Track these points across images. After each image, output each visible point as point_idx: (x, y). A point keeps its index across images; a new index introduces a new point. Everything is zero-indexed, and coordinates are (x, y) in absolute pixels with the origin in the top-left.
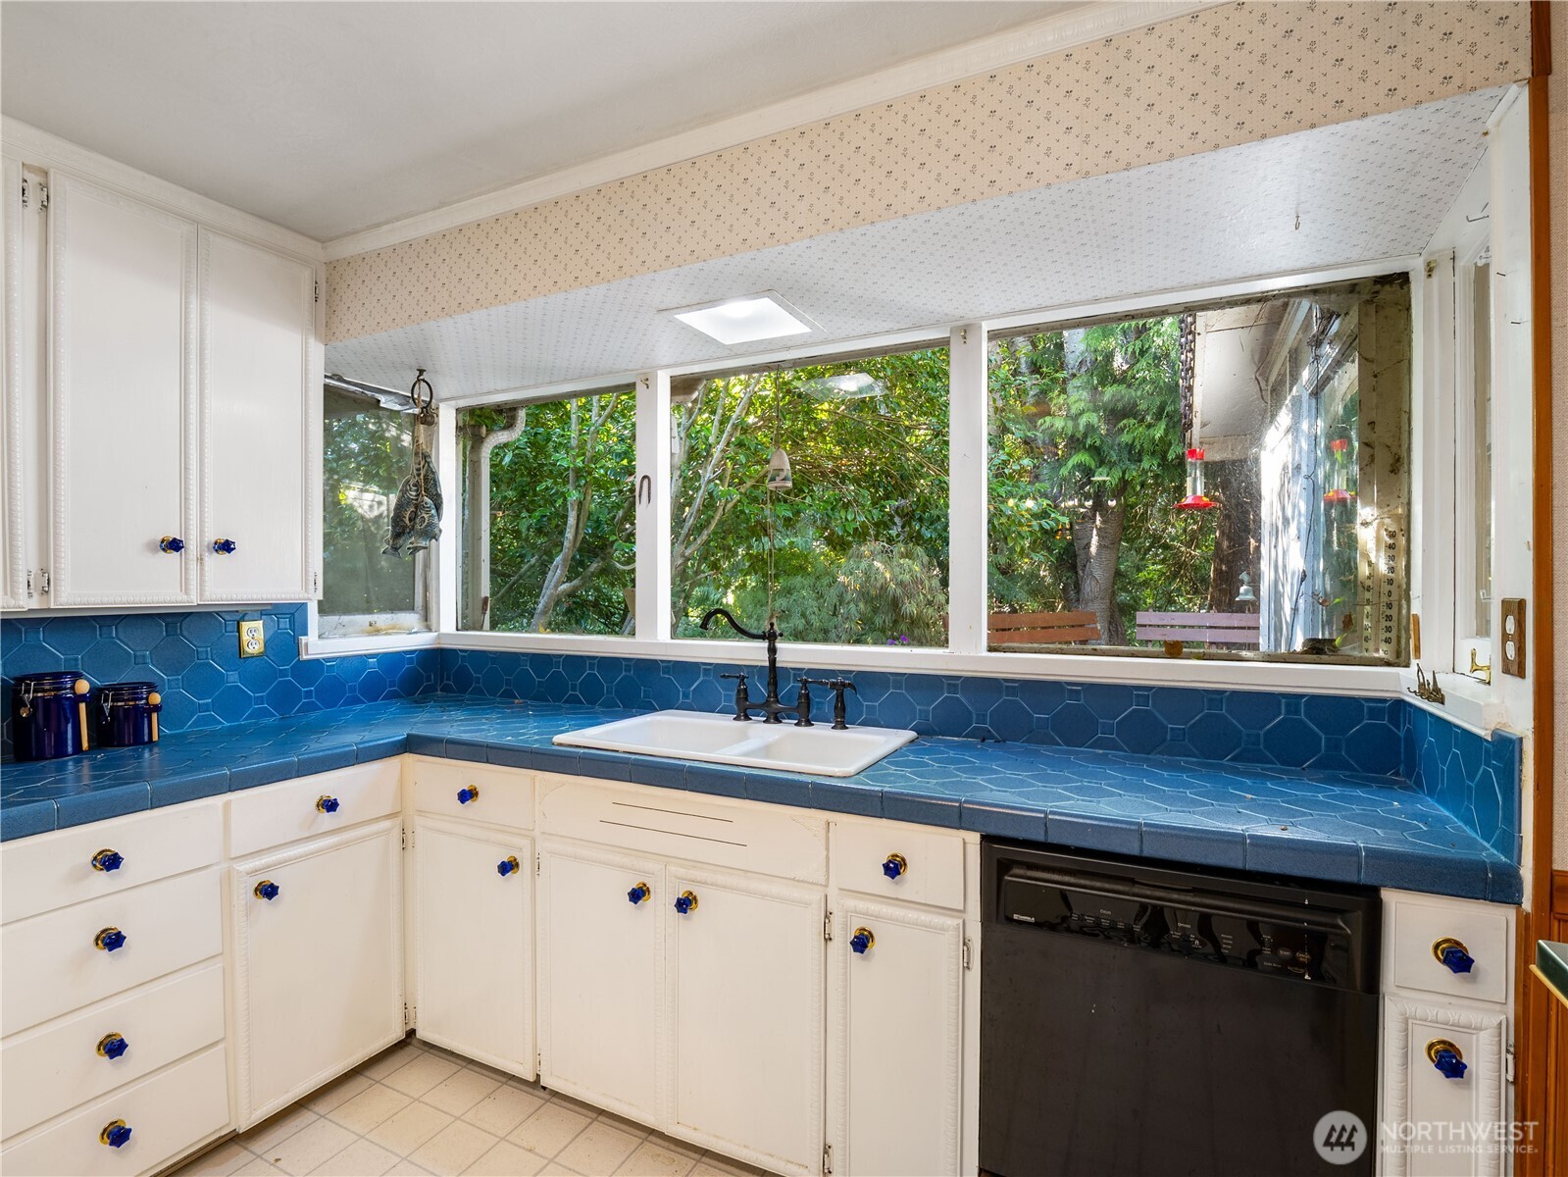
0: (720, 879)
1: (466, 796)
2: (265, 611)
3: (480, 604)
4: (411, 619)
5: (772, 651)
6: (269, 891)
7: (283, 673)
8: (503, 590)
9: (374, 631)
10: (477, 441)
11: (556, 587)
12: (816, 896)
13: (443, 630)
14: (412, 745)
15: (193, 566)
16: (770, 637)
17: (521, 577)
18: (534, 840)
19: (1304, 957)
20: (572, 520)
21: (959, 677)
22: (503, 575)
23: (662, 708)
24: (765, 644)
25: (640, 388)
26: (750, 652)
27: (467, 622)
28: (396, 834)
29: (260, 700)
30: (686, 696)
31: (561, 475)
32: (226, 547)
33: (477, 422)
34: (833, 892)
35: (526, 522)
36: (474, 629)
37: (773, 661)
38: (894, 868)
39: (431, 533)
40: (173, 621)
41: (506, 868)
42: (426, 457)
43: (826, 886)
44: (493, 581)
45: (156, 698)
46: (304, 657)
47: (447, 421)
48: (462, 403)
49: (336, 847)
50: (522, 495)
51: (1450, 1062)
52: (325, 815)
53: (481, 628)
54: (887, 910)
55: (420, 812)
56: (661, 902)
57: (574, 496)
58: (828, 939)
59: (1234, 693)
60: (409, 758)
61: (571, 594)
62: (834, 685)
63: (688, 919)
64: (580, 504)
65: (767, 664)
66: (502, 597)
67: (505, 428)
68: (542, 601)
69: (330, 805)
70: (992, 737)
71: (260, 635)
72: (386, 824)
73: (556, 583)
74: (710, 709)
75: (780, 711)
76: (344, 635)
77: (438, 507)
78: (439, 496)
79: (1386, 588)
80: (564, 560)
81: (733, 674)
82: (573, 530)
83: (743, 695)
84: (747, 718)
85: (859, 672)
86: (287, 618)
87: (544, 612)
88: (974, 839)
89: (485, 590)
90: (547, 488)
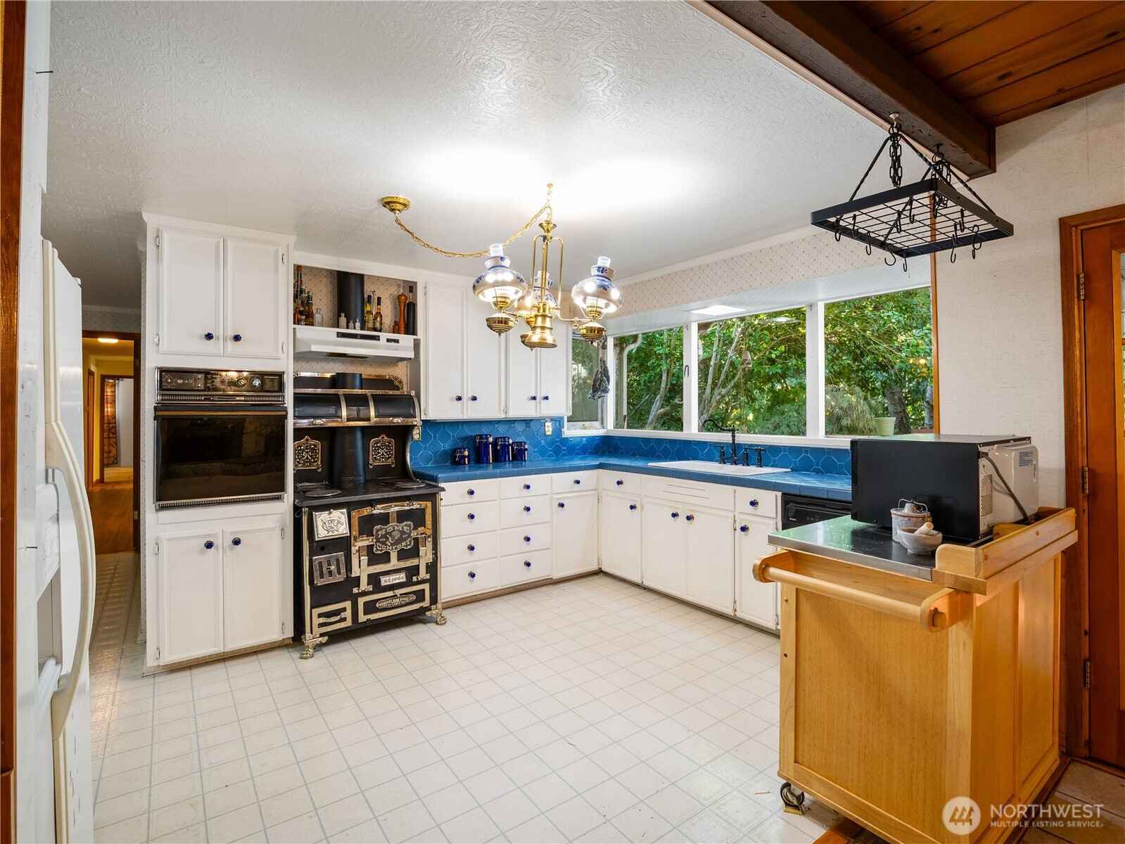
0: (701, 510)
1: (619, 483)
2: (552, 419)
3: (623, 419)
4: (597, 424)
5: (733, 436)
6: (562, 505)
7: (557, 442)
8: (633, 412)
9: (584, 428)
10: (622, 349)
11: (657, 411)
12: (731, 515)
13: (608, 428)
14: (601, 466)
15: (538, 404)
16: (733, 431)
17: (641, 406)
18: (641, 499)
20: (664, 378)
21: (808, 448)
22: (633, 405)
23: (693, 460)
24: (730, 434)
25: (685, 330)
26: (725, 437)
27: (617, 426)
28: (596, 496)
29: (550, 451)
30: (702, 455)
31: (659, 357)
32: (546, 398)
33: (621, 343)
34: (736, 514)
35: (644, 378)
36: (621, 428)
37: (734, 440)
38: (754, 504)
39: (606, 391)
40: (527, 422)
41: (632, 507)
42: (604, 362)
43: (735, 511)
44: (628, 408)
45: (526, 446)
46: (563, 436)
47: (610, 343)
48: (616, 336)
49: (579, 496)
50: (642, 365)
52: (577, 485)
53: (623, 428)
54: (752, 518)
55: (604, 490)
56: (682, 517)
57: (664, 367)
58: (735, 530)
60: (600, 470)
61: (665, 414)
62: (756, 450)
63: (691, 524)
64: (668, 371)
65: (731, 442)
66: (632, 416)
67: (633, 343)
68: (651, 417)
69: (578, 482)
71: (551, 429)
72: (593, 492)
73: (656, 409)
74: (712, 460)
75: (737, 460)
76: (575, 429)
77: (608, 381)
78: (608, 376)
80: (661, 397)
81: (719, 446)
82: (665, 383)
83: (723, 454)
84: (724, 463)
85: (770, 446)
86: (558, 421)
87: (651, 423)
88: (779, 494)
89: (625, 413)
90: (653, 363)
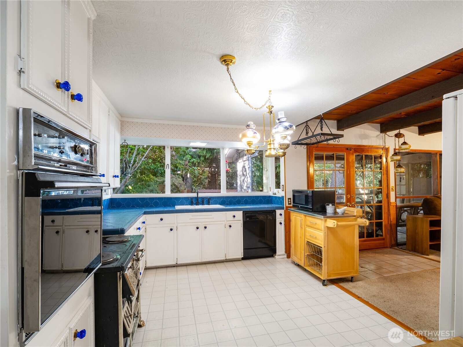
0: (208, 223)
5: (198, 194)
12: (224, 222)
14: (145, 213)
19: (271, 217)
24: (196, 194)
34: (226, 222)
38: (234, 216)
41: (171, 230)
51: (281, 223)
54: (233, 222)
56: (201, 228)
58: (225, 228)
59: (255, 196)
63: (208, 229)
70: (229, 204)
75: (199, 204)
79: (266, 184)
83: (192, 202)
88: (242, 212)
